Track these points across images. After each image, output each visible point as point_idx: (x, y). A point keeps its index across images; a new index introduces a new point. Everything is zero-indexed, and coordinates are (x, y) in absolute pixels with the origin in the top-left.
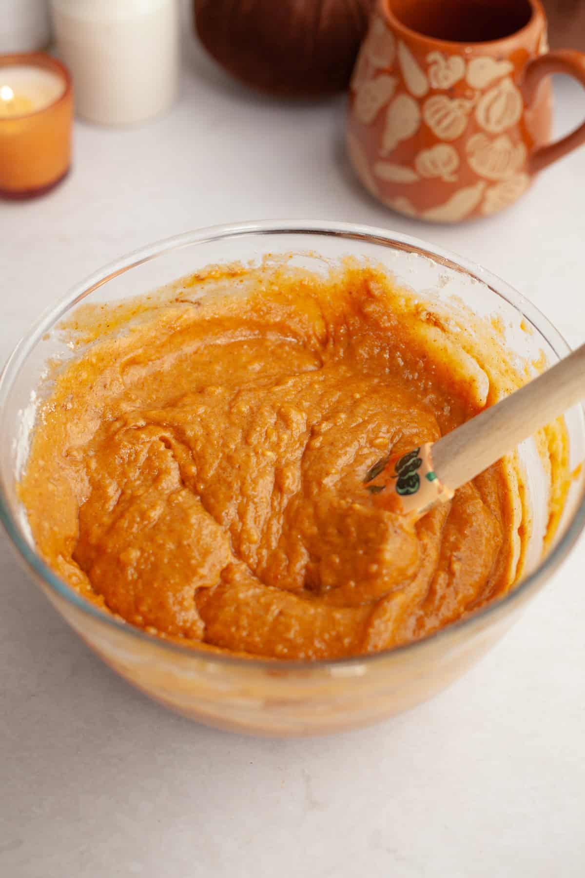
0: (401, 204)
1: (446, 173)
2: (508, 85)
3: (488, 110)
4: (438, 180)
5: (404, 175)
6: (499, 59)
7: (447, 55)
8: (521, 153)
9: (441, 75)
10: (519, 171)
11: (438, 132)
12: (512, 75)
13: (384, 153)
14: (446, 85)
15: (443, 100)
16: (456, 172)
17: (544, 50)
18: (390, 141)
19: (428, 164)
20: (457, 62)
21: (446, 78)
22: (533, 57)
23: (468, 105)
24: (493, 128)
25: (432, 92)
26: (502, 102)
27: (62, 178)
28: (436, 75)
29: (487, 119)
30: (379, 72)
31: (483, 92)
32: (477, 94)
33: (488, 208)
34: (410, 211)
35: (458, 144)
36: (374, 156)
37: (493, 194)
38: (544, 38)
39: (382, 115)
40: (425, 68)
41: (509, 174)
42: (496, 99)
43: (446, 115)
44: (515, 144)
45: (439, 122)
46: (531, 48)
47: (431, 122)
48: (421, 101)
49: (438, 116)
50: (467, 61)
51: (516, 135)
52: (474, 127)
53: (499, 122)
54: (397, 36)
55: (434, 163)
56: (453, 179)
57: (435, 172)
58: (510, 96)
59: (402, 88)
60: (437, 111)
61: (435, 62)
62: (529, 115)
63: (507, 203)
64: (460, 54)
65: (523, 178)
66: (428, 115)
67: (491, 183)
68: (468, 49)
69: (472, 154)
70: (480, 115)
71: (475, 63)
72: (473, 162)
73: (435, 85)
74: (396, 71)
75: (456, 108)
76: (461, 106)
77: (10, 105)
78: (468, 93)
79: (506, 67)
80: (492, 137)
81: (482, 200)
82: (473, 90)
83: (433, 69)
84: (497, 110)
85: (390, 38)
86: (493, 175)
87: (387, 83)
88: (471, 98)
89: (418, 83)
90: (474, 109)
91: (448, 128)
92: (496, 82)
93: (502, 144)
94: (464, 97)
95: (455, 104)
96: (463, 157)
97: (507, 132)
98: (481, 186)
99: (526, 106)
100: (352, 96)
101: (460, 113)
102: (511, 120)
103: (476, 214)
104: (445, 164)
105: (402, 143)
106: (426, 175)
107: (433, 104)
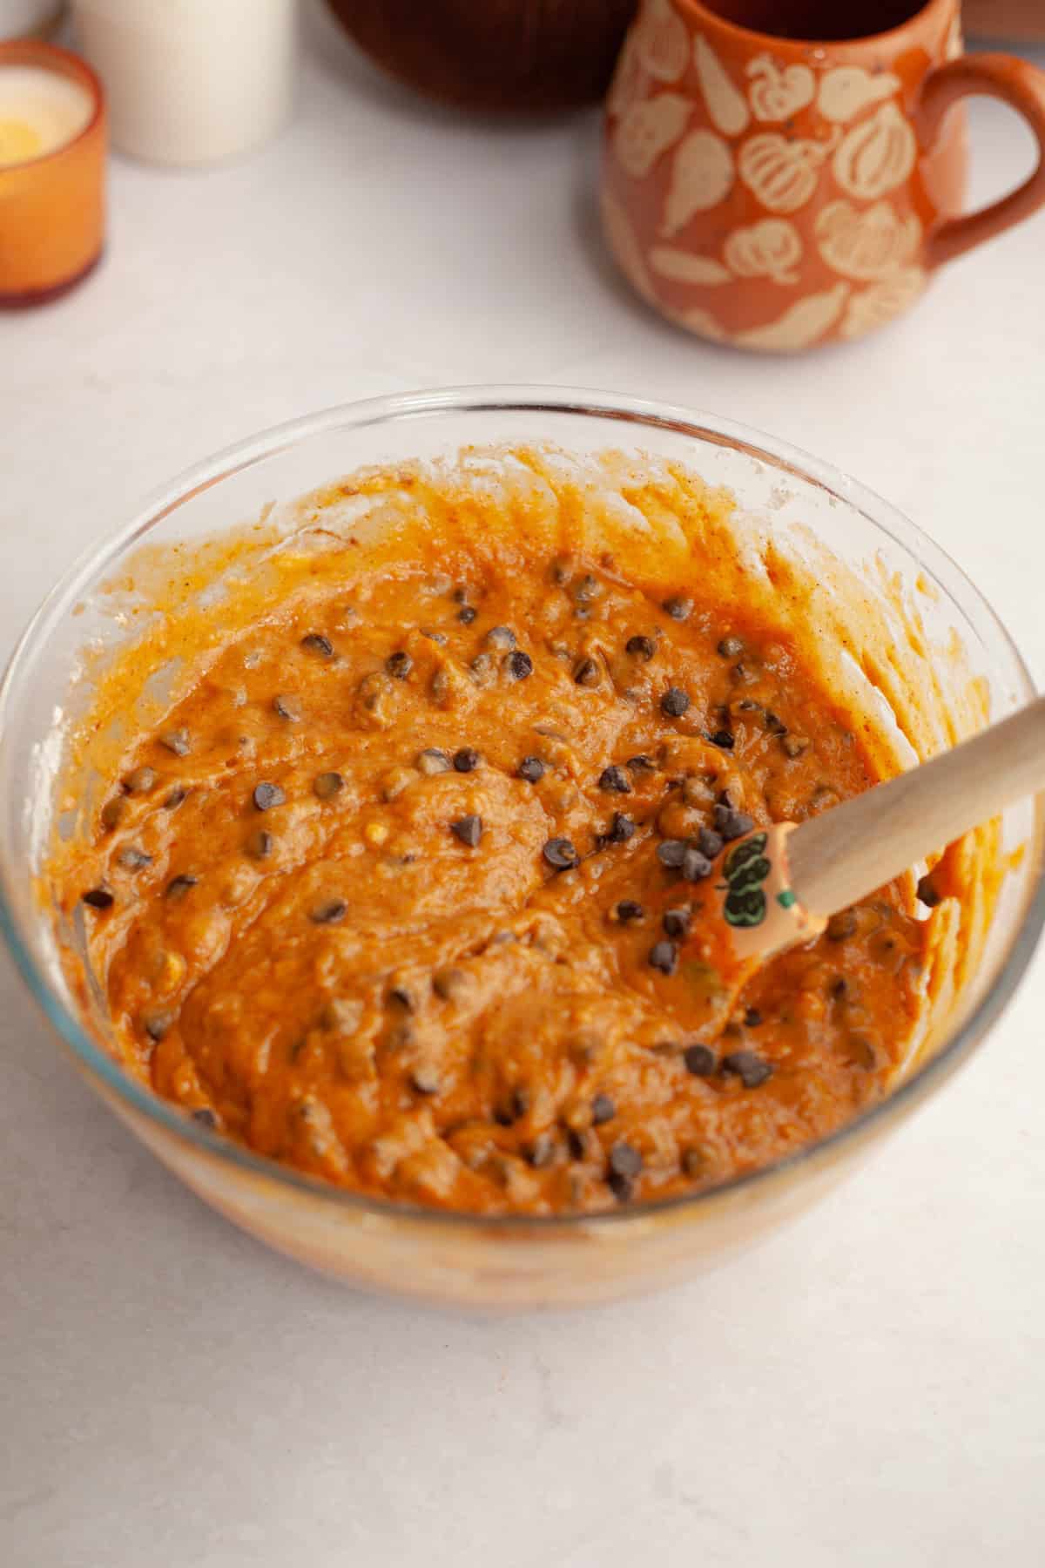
0: (697, 319)
1: (779, 270)
2: (890, 116)
3: (854, 160)
4: (764, 281)
5: (705, 272)
6: (876, 70)
7: (783, 62)
8: (912, 231)
9: (770, 98)
10: (906, 264)
11: (766, 197)
12: (899, 97)
13: (668, 231)
14: (781, 114)
15: (775, 142)
16: (795, 268)
17: (955, 50)
18: (680, 211)
19: (746, 253)
20: (800, 76)
21: (781, 104)
22: (936, 64)
23: (819, 150)
24: (863, 190)
25: (755, 127)
26: (880, 144)
27: (88, 270)
28: (761, 97)
29: (854, 176)
30: (658, 88)
31: (847, 128)
32: (837, 132)
33: (851, 327)
34: (713, 331)
35: (800, 218)
36: (649, 236)
37: (861, 306)
38: (956, 27)
39: (664, 165)
40: (742, 84)
41: (891, 269)
42: (868, 140)
43: (781, 168)
44: (901, 219)
45: (767, 181)
46: (932, 48)
47: (753, 180)
48: (735, 144)
49: (767, 169)
50: (818, 74)
51: (905, 201)
52: (829, 189)
53: (874, 179)
54: (693, 26)
55: (757, 252)
56: (792, 279)
57: (759, 268)
58: (894, 135)
59: (700, 119)
60: (765, 160)
61: (761, 76)
62: (928, 166)
63: (886, 316)
64: (803, 60)
65: (915, 275)
66: (746, 168)
67: (859, 286)
68: (819, 53)
69: (826, 236)
70: (841, 169)
71: (832, 79)
72: (828, 251)
73: (762, 115)
74: (688, 87)
75: (798, 157)
76: (806, 153)
78: (820, 132)
79: (888, 84)
80: (862, 206)
81: (844, 313)
82: (828, 125)
83: (756, 88)
84: (871, 160)
85: (680, 28)
86: (863, 273)
87: (674, 108)
88: (824, 139)
89: (729, 111)
90: (830, 156)
91: (779, 193)
92: (870, 110)
93: (880, 217)
94: (810, 135)
95: (798, 147)
96: (809, 241)
97: (890, 197)
98: (841, 290)
99: (922, 151)
100: (611, 124)
101: (804, 165)
102: (898, 175)
103: (831, 336)
104: (778, 254)
105: (701, 216)
106: (743, 272)
107: (759, 148)
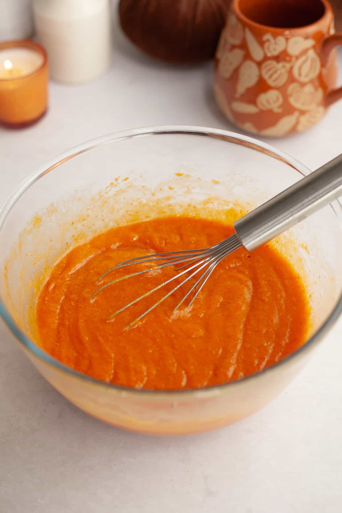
0: (248, 126)
1: (276, 107)
2: (312, 54)
3: (300, 68)
4: (270, 111)
5: (250, 109)
6: (307, 38)
7: (275, 36)
8: (320, 94)
9: (272, 47)
10: (318, 105)
11: (270, 82)
12: (314, 47)
13: (238, 95)
14: (275, 53)
15: (273, 63)
16: (281, 106)
17: (332, 32)
18: (241, 89)
19: (265, 102)
20: (281, 40)
21: (275, 49)
22: (326, 36)
23: (288, 66)
24: (303, 79)
25: (266, 58)
26: (309, 63)
27: (42, 115)
28: (268, 48)
29: (300, 74)
30: (233, 47)
31: (297, 58)
32: (294, 59)
33: (300, 127)
34: (254, 130)
35: (282, 89)
36: (231, 98)
37: (303, 119)
38: (332, 25)
39: (236, 73)
40: (262, 44)
41: (313, 107)
42: (304, 62)
43: (275, 72)
44: (316, 89)
45: (271, 77)
46: (325, 31)
47: (266, 76)
48: (259, 64)
49: (270, 73)
50: (287, 39)
51: (317, 83)
52: (292, 79)
53: (307, 75)
54: (245, 25)
55: (268, 102)
56: (279, 110)
57: (268, 107)
58: (313, 60)
59: (248, 56)
60: (269, 70)
61: (268, 40)
62: (324, 71)
63: (312, 124)
64: (282, 35)
65: (321, 109)
66: (264, 72)
67: (303, 113)
68: (287, 32)
69: (291, 95)
70: (296, 72)
71: (292, 41)
72: (292, 101)
73: (269, 55)
74: (244, 46)
75: (281, 68)
76: (284, 67)
77: (10, 71)
78: (288, 58)
79: (310, 43)
80: (303, 85)
81: (297, 123)
82: (291, 57)
83: (266, 45)
84: (306, 69)
85: (240, 26)
86: (304, 108)
87: (239, 53)
88: (290, 61)
89: (257, 53)
90: (292, 68)
91: (276, 80)
92: (305, 52)
93: (309, 89)
94: (285, 60)
95: (280, 65)
96: (286, 97)
97: (311, 81)
98: (296, 114)
99: (323, 65)
100: (217, 62)
101: (283, 71)
102: (314, 74)
103: (293, 132)
104: (275, 102)
105: (249, 90)
106: (263, 108)
107: (267, 66)
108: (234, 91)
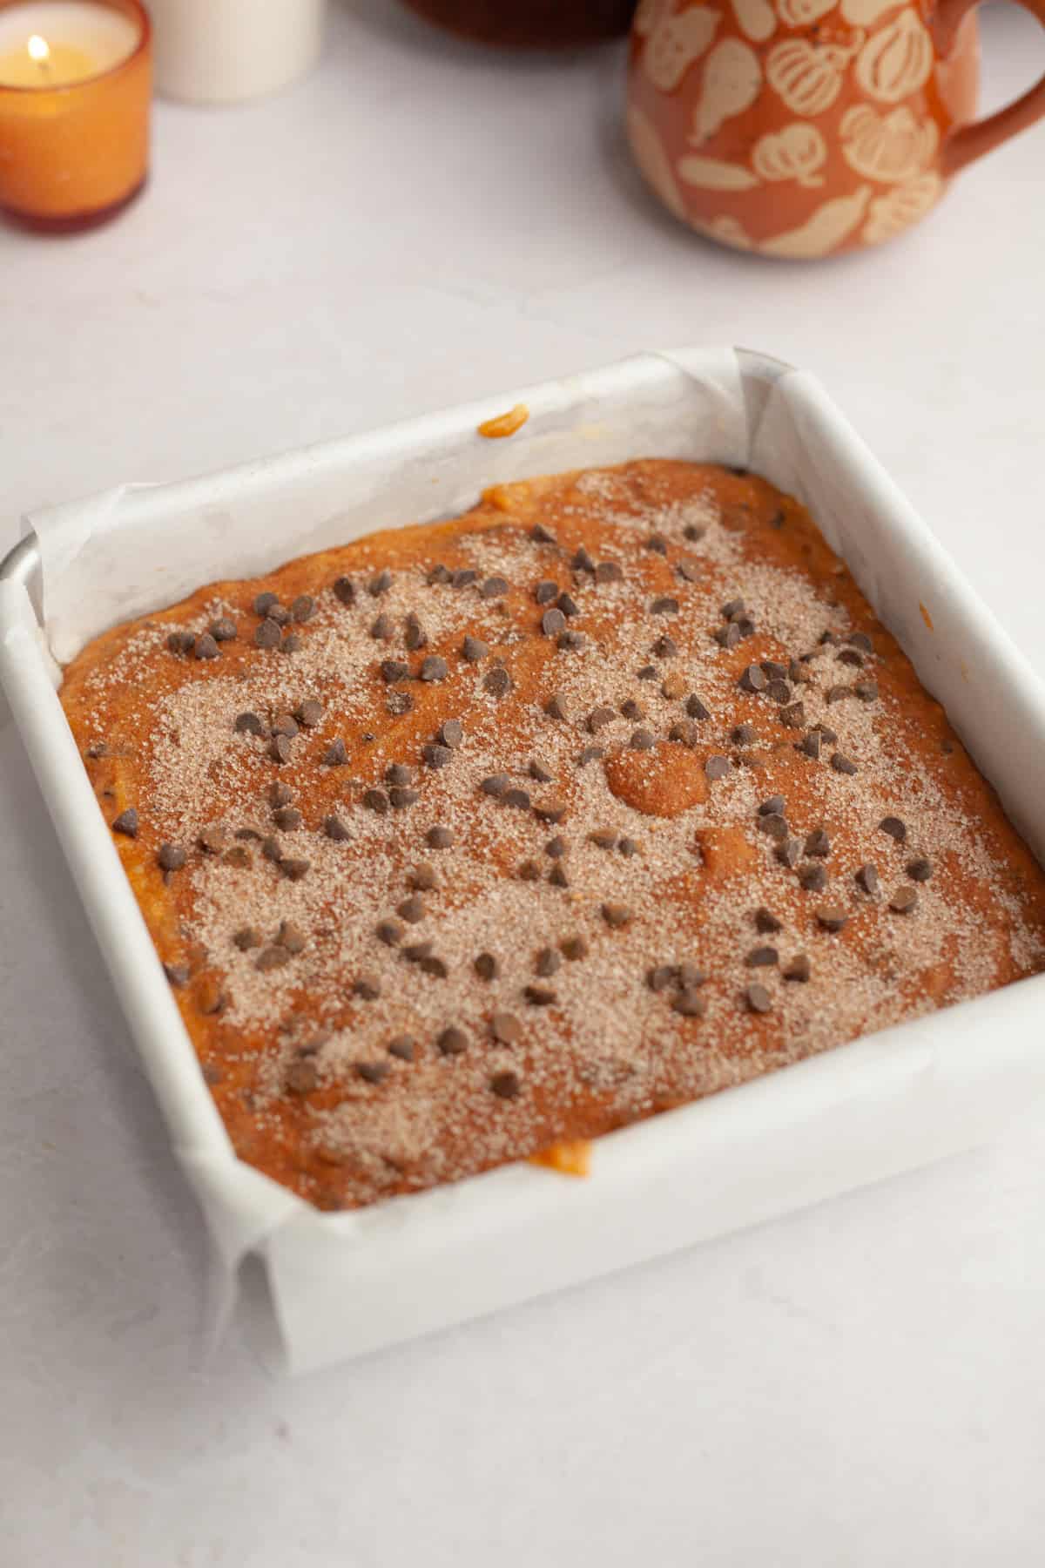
0: (725, 228)
1: (806, 174)
2: (909, 21)
3: (876, 64)
4: (791, 184)
5: (733, 178)
8: (930, 137)
9: (797, 4)
10: (926, 168)
11: (793, 102)
12: (916, 3)
13: (697, 140)
14: (806, 19)
15: (803, 46)
16: (819, 172)
18: (708, 120)
19: (775, 160)
21: (807, 9)
23: (843, 55)
24: (885, 94)
25: (782, 32)
26: (901, 46)
27: (135, 192)
28: (789, 4)
29: (876, 81)
31: (868, 34)
32: (860, 35)
33: (872, 232)
34: (742, 241)
35: (827, 123)
36: (678, 149)
37: (881, 208)
39: (694, 75)
41: (910, 173)
42: (890, 44)
43: (806, 73)
44: (920, 125)
45: (793, 86)
47: (780, 86)
48: (761, 50)
49: (791, 75)
51: (921, 106)
52: (851, 94)
53: (894, 84)
55: (784, 157)
56: (817, 182)
57: (787, 173)
58: (913, 40)
59: (729, 27)
60: (792, 65)
62: (943, 72)
63: (905, 222)
65: (932, 180)
66: (773, 73)
67: (881, 189)
69: (850, 140)
70: (863, 73)
72: (851, 154)
73: (792, 22)
75: (822, 62)
76: (830, 57)
77: (43, 66)
78: (843, 35)
80: (884, 110)
81: (866, 218)
82: (851, 29)
84: (892, 64)
86: (884, 176)
87: (703, 19)
88: (847, 43)
89: (757, 19)
90: (853, 61)
91: (807, 96)
92: (892, 15)
93: (900, 121)
94: (834, 40)
95: (822, 52)
96: (834, 143)
97: (906, 101)
98: (863, 193)
99: (940, 55)
100: (638, 44)
101: (828, 68)
102: (914, 82)
103: (852, 243)
104: (803, 158)
105: (730, 123)
106: (770, 176)
107: (786, 53)
108: (689, 125)
